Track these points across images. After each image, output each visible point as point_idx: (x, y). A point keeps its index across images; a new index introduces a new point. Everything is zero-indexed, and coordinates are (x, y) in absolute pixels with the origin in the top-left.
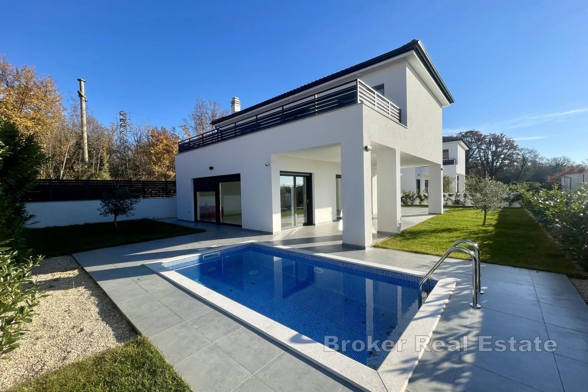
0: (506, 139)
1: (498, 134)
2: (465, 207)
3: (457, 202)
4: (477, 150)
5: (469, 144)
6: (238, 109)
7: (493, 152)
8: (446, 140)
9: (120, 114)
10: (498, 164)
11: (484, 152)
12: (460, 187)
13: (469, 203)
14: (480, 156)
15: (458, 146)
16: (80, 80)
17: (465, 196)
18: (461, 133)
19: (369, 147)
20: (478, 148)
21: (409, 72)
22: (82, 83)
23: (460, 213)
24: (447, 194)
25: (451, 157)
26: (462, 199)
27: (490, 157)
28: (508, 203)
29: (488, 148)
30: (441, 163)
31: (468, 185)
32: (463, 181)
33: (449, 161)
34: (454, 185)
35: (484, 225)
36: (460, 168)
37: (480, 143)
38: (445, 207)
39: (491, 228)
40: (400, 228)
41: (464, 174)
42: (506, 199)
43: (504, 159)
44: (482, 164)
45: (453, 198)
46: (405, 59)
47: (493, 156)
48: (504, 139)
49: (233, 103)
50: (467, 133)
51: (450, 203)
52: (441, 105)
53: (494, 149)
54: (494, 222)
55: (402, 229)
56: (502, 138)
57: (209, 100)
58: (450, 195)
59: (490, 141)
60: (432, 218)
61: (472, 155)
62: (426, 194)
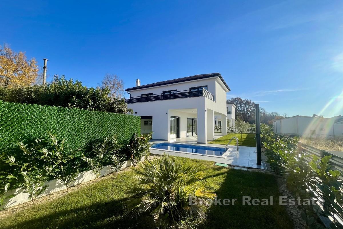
0: (252, 103)
1: (249, 100)
2: (235, 133)
3: (232, 131)
4: (240, 107)
5: (236, 105)
6: (139, 85)
7: (247, 108)
8: (228, 103)
9: (55, 76)
10: (249, 114)
11: (243, 108)
12: (233, 124)
13: (237, 131)
14: (242, 110)
15: (232, 106)
16: (45, 59)
17: (235, 128)
18: (233, 98)
19: (207, 110)
20: (241, 106)
21: (216, 83)
22: (46, 61)
23: (234, 135)
24: (228, 127)
25: (229, 111)
26: (234, 130)
27: (246, 111)
28: (251, 132)
29: (245, 106)
30: (226, 114)
31: (236, 124)
32: (234, 122)
33: (229, 113)
34: (231, 123)
35: (241, 138)
36: (233, 116)
37: (241, 104)
38: (228, 133)
39: (243, 139)
40: (214, 138)
41: (235, 119)
42: (250, 130)
43: (251, 112)
44: (243, 114)
45: (230, 129)
46: (215, 78)
47: (247, 110)
48: (251, 102)
49: (137, 82)
50: (236, 98)
51: (229, 131)
52: (226, 91)
53: (247, 107)
54: (245, 138)
55: (215, 139)
56: (250, 102)
57: (112, 74)
58: (229, 128)
59: (245, 102)
60: (223, 137)
61: (238, 109)
62: (220, 127)
